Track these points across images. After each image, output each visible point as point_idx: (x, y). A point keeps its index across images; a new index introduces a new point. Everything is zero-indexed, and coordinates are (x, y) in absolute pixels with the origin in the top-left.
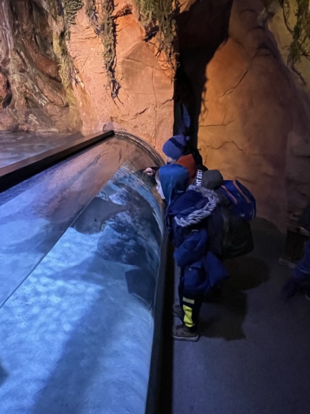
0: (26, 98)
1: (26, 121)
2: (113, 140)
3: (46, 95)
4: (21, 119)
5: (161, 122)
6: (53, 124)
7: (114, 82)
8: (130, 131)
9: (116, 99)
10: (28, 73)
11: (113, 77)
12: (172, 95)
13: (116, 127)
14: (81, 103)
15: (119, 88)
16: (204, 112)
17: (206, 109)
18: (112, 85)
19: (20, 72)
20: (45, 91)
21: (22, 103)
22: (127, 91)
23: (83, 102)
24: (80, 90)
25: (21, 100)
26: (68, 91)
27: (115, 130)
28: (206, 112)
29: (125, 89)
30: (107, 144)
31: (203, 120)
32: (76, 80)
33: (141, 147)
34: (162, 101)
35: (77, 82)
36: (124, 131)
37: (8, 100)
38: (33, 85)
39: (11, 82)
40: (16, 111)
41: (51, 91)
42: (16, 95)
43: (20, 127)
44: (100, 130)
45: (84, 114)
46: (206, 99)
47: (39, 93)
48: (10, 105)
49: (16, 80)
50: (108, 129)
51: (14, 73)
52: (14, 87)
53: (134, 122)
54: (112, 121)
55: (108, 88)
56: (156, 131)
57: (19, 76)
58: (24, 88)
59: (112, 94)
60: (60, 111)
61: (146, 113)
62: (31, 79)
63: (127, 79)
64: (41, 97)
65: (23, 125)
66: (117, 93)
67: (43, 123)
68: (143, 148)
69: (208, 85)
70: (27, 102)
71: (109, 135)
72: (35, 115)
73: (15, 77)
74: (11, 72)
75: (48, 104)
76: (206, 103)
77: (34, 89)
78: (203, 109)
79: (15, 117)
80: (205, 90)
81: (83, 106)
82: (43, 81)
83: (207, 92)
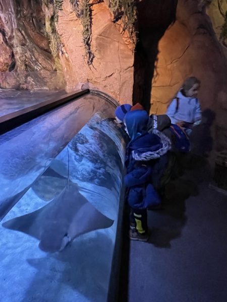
0: (26, 65)
1: (26, 82)
2: (89, 96)
3: (40, 62)
4: (22, 80)
5: (124, 83)
6: (45, 84)
7: (90, 53)
8: (101, 90)
9: (91, 66)
10: (28, 46)
11: (89, 49)
12: (133, 63)
13: (91, 87)
14: (66, 69)
15: (93, 57)
16: (156, 76)
17: (157, 74)
18: (88, 55)
19: (22, 45)
20: (40, 60)
21: (23, 68)
22: (99, 60)
23: (67, 68)
24: (65, 59)
25: (22, 66)
26: (56, 60)
27: (90, 89)
28: (158, 76)
29: (98, 59)
30: (84, 98)
31: (155, 82)
32: (62, 52)
33: (109, 101)
34: (125, 68)
35: (63, 53)
36: (97, 89)
37: (13, 66)
38: (31, 55)
39: (15, 53)
40: (19, 75)
41: (44, 60)
42: (18, 63)
43: (21, 86)
44: (79, 88)
45: (68, 77)
46: (158, 66)
47: (35, 61)
48: (14, 70)
49: (19, 52)
50: (85, 88)
51: (17, 46)
52: (17, 57)
53: (104, 83)
54: (88, 82)
55: (86, 57)
56: (120, 90)
57: (20, 49)
58: (24, 57)
59: (88, 62)
60: (50, 75)
61: (113, 76)
62: (30, 51)
63: (100, 51)
64: (36, 64)
65: (24, 84)
66: (92, 61)
67: (38, 83)
68: (111, 102)
69: (160, 56)
70: (26, 68)
71: (86, 92)
72: (32, 77)
73: (18, 49)
74: (15, 46)
75: (41, 69)
76: (158, 70)
77: (32, 58)
78: (155, 74)
79: (18, 79)
80: (157, 60)
81: (67, 70)
82: (38, 52)
83: (159, 61)
